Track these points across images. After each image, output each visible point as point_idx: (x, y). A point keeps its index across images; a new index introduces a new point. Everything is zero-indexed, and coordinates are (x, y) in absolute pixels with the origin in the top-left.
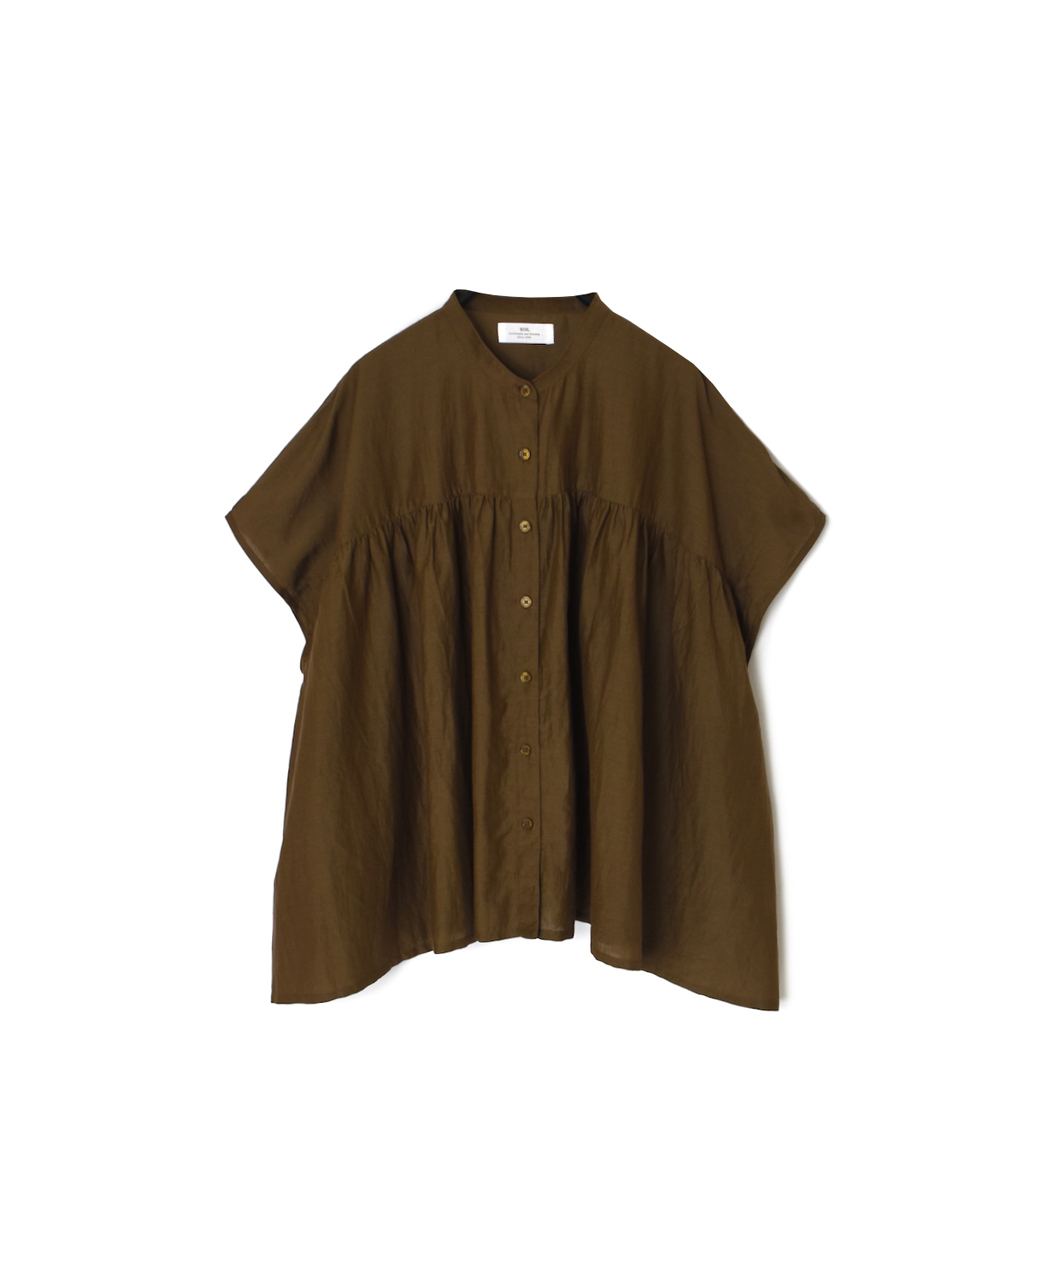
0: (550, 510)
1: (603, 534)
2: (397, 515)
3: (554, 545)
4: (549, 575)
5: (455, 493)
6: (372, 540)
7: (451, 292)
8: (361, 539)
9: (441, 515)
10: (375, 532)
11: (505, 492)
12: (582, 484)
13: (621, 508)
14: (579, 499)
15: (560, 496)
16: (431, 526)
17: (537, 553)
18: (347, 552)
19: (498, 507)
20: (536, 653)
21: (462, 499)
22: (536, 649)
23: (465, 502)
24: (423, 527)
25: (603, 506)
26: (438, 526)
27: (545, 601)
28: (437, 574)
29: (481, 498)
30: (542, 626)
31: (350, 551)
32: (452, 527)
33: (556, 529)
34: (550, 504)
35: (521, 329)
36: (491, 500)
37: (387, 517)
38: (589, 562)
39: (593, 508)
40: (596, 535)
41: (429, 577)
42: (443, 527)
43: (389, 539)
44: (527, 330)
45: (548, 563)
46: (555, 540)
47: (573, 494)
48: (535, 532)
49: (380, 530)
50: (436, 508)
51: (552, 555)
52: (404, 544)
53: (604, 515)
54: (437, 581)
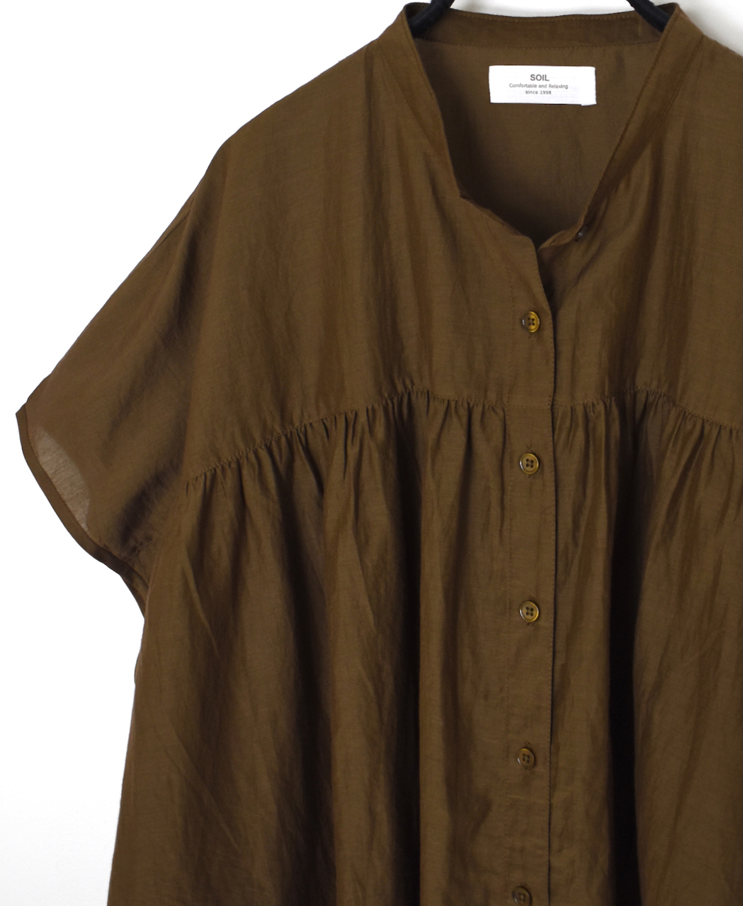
0: (580, 435)
1: (688, 482)
2: (297, 424)
3: (588, 502)
4: (576, 561)
5: (400, 388)
6: (245, 472)
7: (400, 9)
8: (223, 470)
9: (371, 431)
10: (252, 456)
11: (492, 396)
12: (646, 378)
13: (725, 435)
14: (640, 408)
15: (601, 408)
16: (353, 451)
17: (551, 518)
18: (196, 497)
19: (477, 427)
20: (547, 715)
21: (413, 398)
22: (547, 704)
23: (420, 403)
24: (339, 452)
25: (689, 427)
26: (366, 453)
27: (566, 613)
28: (362, 548)
29: (442, 408)
30: (559, 662)
31: (200, 493)
32: (391, 454)
33: (591, 471)
34: (581, 420)
35: (533, 77)
36: (463, 413)
37: (278, 429)
38: (657, 537)
39: (668, 429)
40: (675, 482)
41: (347, 551)
42: (376, 456)
43: (281, 467)
44: (544, 78)
45: (574, 538)
46: (589, 492)
47: (628, 398)
48: (549, 475)
49: (264, 454)
50: (363, 418)
51: (583, 524)
52: (312, 478)
53: (690, 446)
54: (361, 561)
